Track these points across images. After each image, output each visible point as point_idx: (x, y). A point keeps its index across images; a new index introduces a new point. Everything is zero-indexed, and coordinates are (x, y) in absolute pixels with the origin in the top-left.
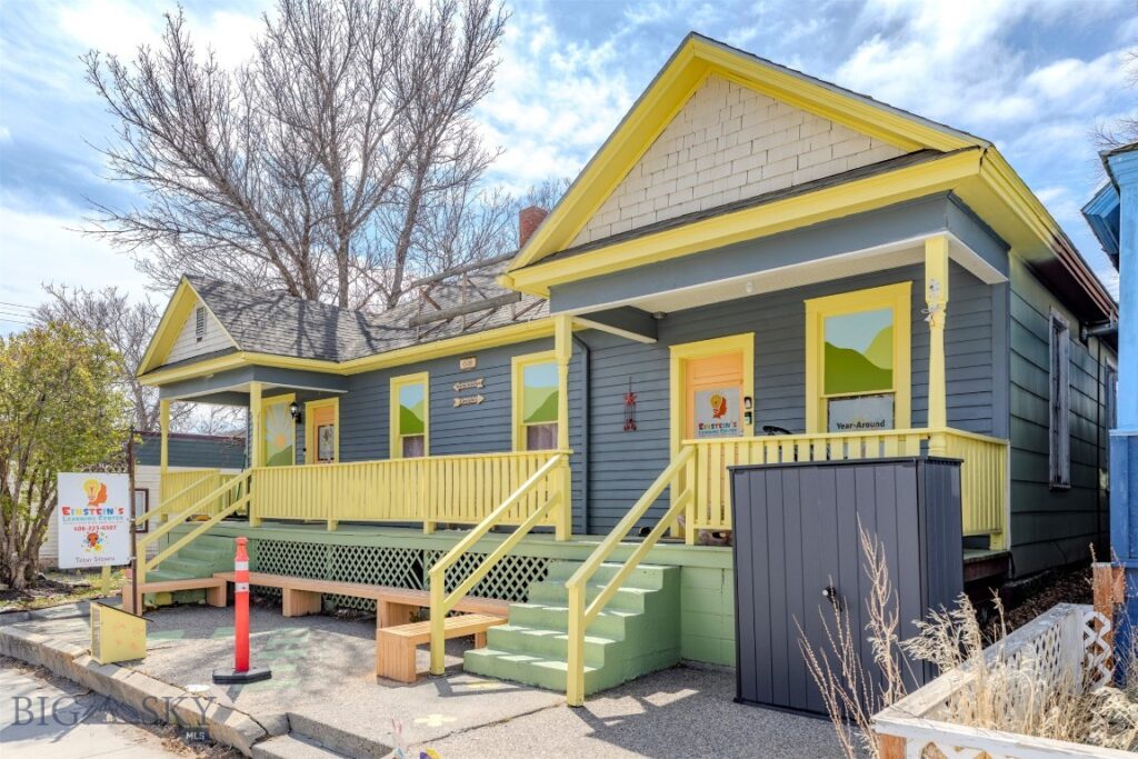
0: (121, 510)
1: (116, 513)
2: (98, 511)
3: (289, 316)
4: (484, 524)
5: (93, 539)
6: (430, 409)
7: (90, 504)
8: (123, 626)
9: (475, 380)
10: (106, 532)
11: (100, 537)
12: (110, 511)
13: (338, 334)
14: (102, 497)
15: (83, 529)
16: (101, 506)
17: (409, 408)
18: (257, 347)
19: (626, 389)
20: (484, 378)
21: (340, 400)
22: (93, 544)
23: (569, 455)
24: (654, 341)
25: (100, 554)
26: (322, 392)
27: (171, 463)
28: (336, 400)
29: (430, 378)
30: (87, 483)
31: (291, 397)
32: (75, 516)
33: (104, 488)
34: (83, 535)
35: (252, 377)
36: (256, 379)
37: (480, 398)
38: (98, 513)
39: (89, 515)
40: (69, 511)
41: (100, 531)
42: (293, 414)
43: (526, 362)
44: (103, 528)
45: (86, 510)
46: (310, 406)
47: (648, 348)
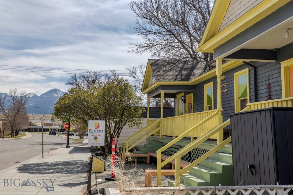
0: (103, 130)
1: (102, 131)
2: (97, 130)
3: (178, 67)
4: (181, 136)
5: (96, 138)
6: (214, 95)
7: (96, 129)
8: (98, 162)
9: (225, 83)
10: (99, 136)
11: (97, 138)
12: (100, 131)
13: (194, 71)
14: (98, 127)
15: (94, 135)
16: (98, 129)
17: (209, 95)
18: (161, 79)
19: (267, 82)
20: (227, 82)
21: (193, 94)
22: (96, 140)
23: (222, 111)
24: (275, 61)
25: (97, 143)
26: (190, 92)
27: (150, 117)
28: (192, 94)
29: (214, 84)
30: (95, 123)
31: (183, 94)
32: (92, 132)
33: (99, 124)
34: (93, 137)
35: (161, 89)
36: (162, 90)
37: (226, 90)
38: (97, 131)
39: (95, 132)
40: (91, 131)
41: (98, 136)
42: (182, 100)
43: (238, 75)
44: (98, 135)
45: (94, 130)
46: (187, 96)
47: (273, 64)
